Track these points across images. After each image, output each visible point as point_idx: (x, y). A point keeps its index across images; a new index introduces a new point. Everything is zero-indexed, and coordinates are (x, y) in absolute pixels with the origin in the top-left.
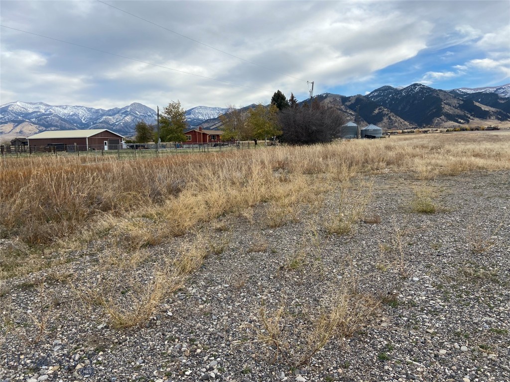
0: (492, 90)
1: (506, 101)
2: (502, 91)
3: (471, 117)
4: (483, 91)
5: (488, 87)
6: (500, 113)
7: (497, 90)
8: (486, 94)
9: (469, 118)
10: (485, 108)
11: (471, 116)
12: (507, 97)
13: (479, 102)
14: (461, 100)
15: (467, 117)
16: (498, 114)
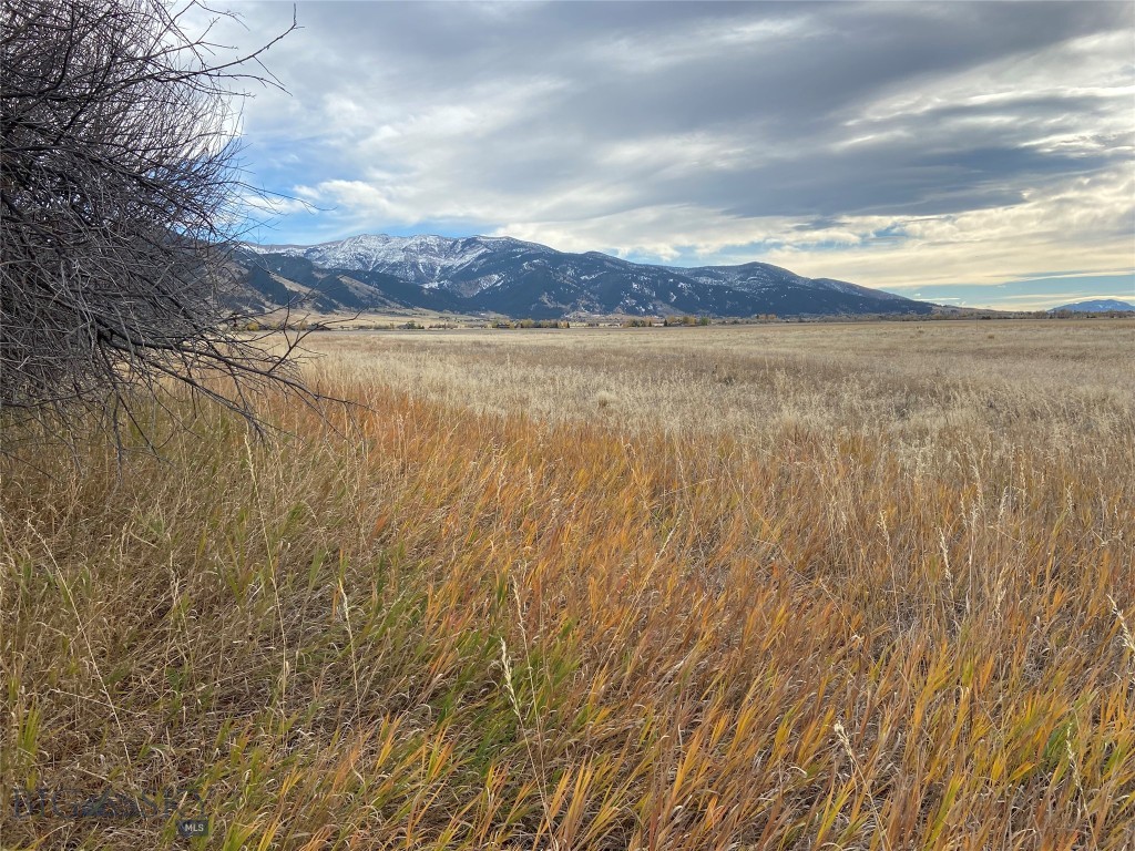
0: (300, 252)
1: (325, 275)
2: (317, 255)
3: (268, 304)
4: (282, 251)
5: (292, 246)
6: (321, 300)
7: (308, 252)
8: (290, 259)
9: (264, 305)
10: (290, 286)
11: (268, 299)
12: (327, 267)
13: (278, 273)
14: (242, 265)
15: (259, 302)
16: (317, 301)
